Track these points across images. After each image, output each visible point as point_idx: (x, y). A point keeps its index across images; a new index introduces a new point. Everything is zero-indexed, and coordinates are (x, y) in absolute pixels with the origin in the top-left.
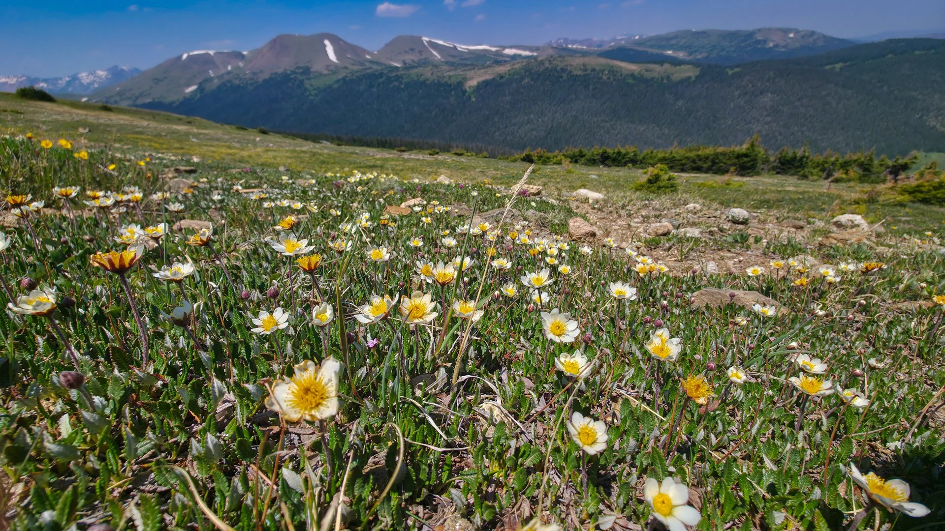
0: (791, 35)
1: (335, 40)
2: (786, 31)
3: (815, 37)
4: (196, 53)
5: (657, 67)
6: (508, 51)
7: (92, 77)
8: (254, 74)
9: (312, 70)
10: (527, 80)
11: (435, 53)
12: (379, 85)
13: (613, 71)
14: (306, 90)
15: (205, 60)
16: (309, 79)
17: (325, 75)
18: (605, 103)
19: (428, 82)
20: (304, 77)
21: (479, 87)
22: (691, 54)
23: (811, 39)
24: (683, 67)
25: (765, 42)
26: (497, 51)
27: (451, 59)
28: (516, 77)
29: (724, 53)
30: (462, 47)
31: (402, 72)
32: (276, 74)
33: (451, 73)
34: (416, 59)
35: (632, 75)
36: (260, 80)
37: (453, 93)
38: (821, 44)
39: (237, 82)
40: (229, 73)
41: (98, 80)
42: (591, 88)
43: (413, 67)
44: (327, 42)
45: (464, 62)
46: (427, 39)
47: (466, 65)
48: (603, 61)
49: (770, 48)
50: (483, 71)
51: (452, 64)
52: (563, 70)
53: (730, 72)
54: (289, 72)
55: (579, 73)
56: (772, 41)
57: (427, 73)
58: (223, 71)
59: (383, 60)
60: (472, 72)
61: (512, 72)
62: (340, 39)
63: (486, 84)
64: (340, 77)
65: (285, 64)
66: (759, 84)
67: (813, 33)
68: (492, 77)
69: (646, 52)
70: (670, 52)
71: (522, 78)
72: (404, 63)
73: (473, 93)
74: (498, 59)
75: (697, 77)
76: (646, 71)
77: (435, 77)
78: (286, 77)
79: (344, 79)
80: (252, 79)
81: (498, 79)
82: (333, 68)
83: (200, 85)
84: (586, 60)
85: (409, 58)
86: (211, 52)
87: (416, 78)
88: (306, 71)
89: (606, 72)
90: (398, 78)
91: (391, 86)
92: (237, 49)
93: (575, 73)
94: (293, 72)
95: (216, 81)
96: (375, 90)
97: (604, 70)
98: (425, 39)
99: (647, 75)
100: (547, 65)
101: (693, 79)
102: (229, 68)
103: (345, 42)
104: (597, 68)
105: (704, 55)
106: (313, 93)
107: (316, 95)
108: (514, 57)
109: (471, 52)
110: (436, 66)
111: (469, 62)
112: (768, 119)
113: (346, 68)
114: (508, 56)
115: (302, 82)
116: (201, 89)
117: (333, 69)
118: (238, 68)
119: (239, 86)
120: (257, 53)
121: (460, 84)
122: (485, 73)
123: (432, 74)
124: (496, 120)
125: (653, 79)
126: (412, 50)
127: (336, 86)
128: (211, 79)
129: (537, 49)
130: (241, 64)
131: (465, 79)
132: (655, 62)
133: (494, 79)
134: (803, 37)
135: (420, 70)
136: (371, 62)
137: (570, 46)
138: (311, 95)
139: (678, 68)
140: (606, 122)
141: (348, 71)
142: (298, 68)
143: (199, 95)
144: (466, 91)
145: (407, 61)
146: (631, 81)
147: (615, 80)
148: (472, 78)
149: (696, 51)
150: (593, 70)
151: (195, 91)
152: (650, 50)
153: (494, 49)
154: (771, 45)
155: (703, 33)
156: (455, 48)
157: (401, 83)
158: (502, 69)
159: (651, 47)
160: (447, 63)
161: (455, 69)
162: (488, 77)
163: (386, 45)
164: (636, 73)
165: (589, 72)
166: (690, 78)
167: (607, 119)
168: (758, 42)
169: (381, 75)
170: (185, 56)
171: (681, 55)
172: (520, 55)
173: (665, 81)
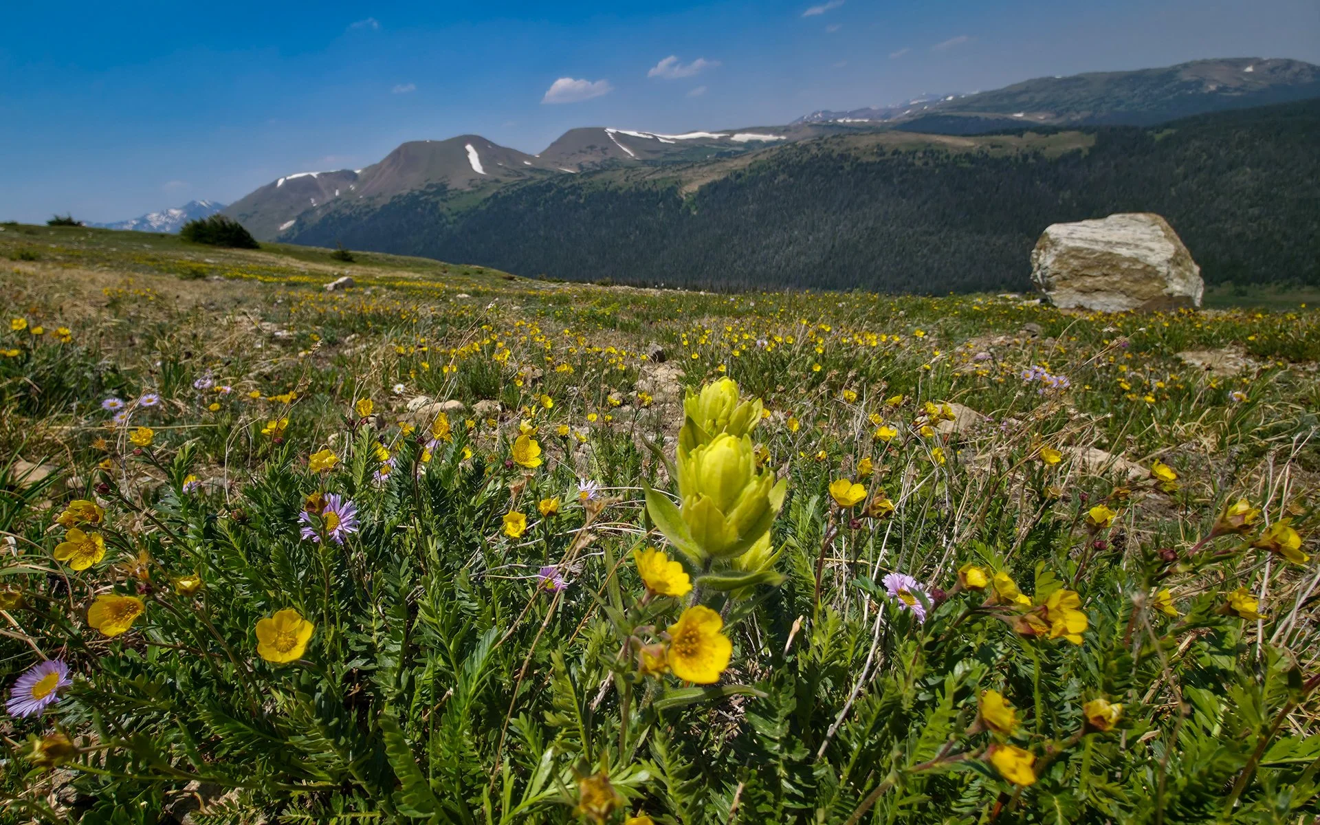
0: (1249, 69)
1: (480, 143)
2: (1238, 63)
3: (1296, 69)
4: (294, 176)
5: (1012, 140)
6: (738, 137)
7: (163, 218)
8: (371, 199)
9: (449, 188)
10: (781, 177)
11: (625, 149)
12: (546, 201)
13: (932, 152)
14: (441, 216)
15: (307, 185)
16: (445, 201)
17: (468, 193)
18: (925, 203)
19: (621, 192)
20: (439, 198)
21: (702, 193)
22: (1059, 115)
23: (1288, 74)
24: (1061, 134)
25: (1200, 83)
26: (720, 138)
27: (651, 157)
28: (763, 173)
29: (1121, 108)
30: (665, 138)
31: (581, 181)
32: (400, 196)
33: (657, 176)
34: (598, 160)
35: (967, 155)
36: (378, 207)
37: (661, 205)
38: (1307, 79)
39: (348, 212)
40: (338, 199)
41: (170, 221)
42: (895, 181)
43: (596, 172)
44: (469, 147)
45: (672, 158)
46: (614, 131)
47: (674, 163)
48: (911, 137)
49: (1210, 93)
50: (706, 169)
51: (653, 163)
52: (843, 157)
53: (1158, 137)
54: (417, 193)
55: (872, 159)
56: (1214, 81)
57: (619, 179)
58: (328, 198)
59: (550, 167)
60: (690, 171)
61: (755, 166)
62: (489, 142)
63: (714, 187)
64: (489, 194)
65: (413, 182)
66: (1222, 153)
67: (1289, 64)
68: (722, 177)
69: (977, 118)
70: (1020, 115)
71: (774, 175)
72: (580, 167)
73: (693, 203)
74: (723, 151)
75: (1091, 149)
76: (993, 147)
77: (631, 183)
78: (413, 201)
79: (495, 196)
80: (368, 206)
81: (733, 179)
82: (478, 182)
83: (299, 219)
84: (882, 138)
85: (588, 159)
86: (314, 175)
87: (602, 188)
88: (442, 189)
89: (920, 154)
90: (575, 189)
91: (565, 201)
92: (349, 168)
93: (864, 159)
94: (423, 193)
95: (319, 212)
96: (540, 209)
97: (915, 152)
98: (610, 131)
99: (994, 153)
100: (814, 151)
101: (1086, 152)
102: (337, 193)
103: (493, 144)
104: (903, 150)
105: (1086, 114)
106: (451, 219)
107: (455, 221)
108: (750, 145)
109: (680, 143)
110: (631, 168)
111: (678, 159)
112: (1255, 211)
113: (497, 181)
114: (740, 144)
115: (435, 205)
116: (300, 223)
117: (478, 184)
118: (349, 192)
119: (349, 218)
120: (373, 171)
121: (672, 191)
122: (712, 171)
123: (627, 180)
124: (736, 242)
125: (1008, 158)
126: (592, 147)
127: (483, 208)
128: (313, 210)
129: (786, 130)
130: (352, 187)
131: (679, 183)
132: (1006, 132)
133: (726, 179)
134: (1272, 71)
135: (607, 175)
136: (531, 169)
137: (841, 121)
138: (448, 222)
139: (1051, 137)
140: (931, 234)
141: (500, 185)
142: (430, 186)
143: (296, 233)
144: (682, 200)
145: (584, 164)
146: (967, 165)
147: (937, 166)
148: (691, 181)
149: (1068, 110)
150: (896, 152)
151: (292, 228)
152: (982, 115)
153: (716, 136)
154: (1213, 88)
155: (1077, 79)
156: (655, 139)
157: (580, 196)
158: (738, 164)
159: (984, 109)
160: (645, 162)
161: (663, 170)
162: (716, 177)
163: (553, 144)
164: (974, 152)
165: (888, 156)
166: (1079, 151)
167: (932, 229)
168: (1187, 85)
169: (549, 187)
170: (281, 182)
171: (1041, 118)
172: (758, 142)
173: (1031, 160)
